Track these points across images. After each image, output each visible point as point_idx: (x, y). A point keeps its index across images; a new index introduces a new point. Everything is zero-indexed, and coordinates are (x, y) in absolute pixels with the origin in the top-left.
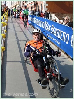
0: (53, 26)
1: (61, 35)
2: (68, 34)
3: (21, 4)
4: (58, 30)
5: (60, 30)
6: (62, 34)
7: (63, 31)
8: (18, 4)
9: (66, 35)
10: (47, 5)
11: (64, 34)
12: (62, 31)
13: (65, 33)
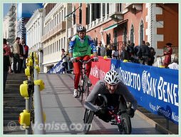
3: (72, 30)
8: (63, 31)
10: (161, 25)
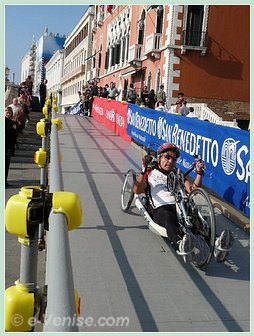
0: (176, 126)
1: (198, 146)
2: (215, 142)
3: (91, 73)
4: (189, 134)
5: (193, 135)
6: (201, 142)
7: (202, 136)
8: (83, 73)
9: (211, 144)
10: (177, 74)
11: (206, 142)
12: (199, 137)
13: (209, 140)
